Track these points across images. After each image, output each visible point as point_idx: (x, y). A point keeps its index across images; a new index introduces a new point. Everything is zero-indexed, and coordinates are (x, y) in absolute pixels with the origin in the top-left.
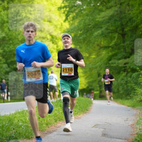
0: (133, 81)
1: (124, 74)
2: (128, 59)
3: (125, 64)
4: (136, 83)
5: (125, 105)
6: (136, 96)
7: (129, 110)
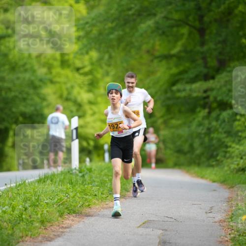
0: (223, 129)
1: (204, 113)
2: (211, 81)
3: (205, 91)
4: (229, 133)
5: (207, 179)
6: (229, 160)
7: (215, 190)
